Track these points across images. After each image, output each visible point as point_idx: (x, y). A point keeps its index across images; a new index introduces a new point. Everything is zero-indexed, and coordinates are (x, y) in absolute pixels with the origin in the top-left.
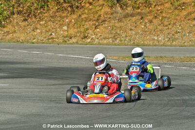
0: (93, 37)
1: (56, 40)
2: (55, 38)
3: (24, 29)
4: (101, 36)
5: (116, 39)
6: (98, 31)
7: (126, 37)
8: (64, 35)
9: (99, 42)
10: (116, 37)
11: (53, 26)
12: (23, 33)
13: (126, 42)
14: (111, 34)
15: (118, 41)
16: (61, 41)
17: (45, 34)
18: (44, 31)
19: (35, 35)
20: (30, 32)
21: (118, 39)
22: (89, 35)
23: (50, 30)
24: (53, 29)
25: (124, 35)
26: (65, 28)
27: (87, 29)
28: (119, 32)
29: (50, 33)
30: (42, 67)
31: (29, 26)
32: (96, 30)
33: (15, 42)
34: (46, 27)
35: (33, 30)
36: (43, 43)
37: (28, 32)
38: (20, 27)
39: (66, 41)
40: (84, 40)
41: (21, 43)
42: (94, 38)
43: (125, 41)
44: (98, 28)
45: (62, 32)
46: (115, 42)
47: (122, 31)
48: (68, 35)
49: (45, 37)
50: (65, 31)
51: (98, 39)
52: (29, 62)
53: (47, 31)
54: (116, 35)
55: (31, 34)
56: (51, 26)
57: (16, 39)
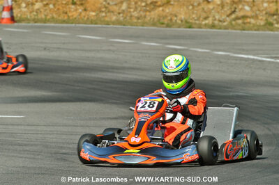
1: (252, 21)
2: (250, 18)
16: (262, 23)
18: (228, 1)
33: (154, 25)
36: (226, 28)
39: (271, 24)
48: (277, 10)
57: (169, 18)
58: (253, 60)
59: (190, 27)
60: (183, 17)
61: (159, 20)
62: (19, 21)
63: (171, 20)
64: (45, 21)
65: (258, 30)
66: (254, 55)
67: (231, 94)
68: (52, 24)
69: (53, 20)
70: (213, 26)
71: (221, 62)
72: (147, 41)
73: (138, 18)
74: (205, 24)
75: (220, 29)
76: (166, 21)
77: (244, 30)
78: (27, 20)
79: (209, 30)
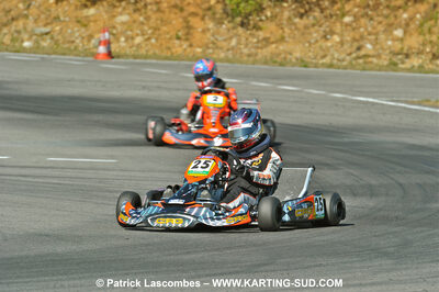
1: (375, 60)
2: (373, 56)
3: (303, 34)
8: (393, 49)
11: (370, 29)
12: (300, 42)
16: (386, 63)
17: (352, 46)
18: (349, 39)
19: (328, 49)
20: (317, 41)
23: (362, 37)
24: (369, 34)
26: (399, 33)
31: (316, 27)
33: (266, 63)
34: (354, 29)
35: (325, 37)
36: (345, 68)
37: (313, 41)
38: (296, 29)
39: (395, 64)
41: (281, 65)
45: (390, 43)
48: (402, 49)
49: (350, 54)
50: (398, 40)
53: (354, 40)
55: (317, 45)
56: (366, 29)
57: (283, 56)
58: (373, 104)
59: (305, 66)
60: (298, 55)
61: (272, 59)
62: (118, 57)
63: (285, 58)
64: (146, 57)
65: (379, 70)
66: (374, 98)
67: (346, 140)
68: (154, 61)
69: (155, 56)
70: (331, 66)
71: (337, 105)
72: (258, 81)
73: (249, 55)
74: (323, 64)
75: (339, 68)
76: (278, 60)
77: (364, 69)
78: (126, 56)
79: (326, 70)
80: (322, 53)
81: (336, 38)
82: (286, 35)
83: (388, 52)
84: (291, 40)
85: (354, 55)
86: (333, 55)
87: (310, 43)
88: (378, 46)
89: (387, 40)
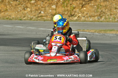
0: (79, 15)
3: (15, 8)
4: (87, 14)
5: (101, 17)
6: (85, 10)
7: (111, 15)
8: (52, 13)
9: (85, 20)
10: (102, 15)
11: (42, 5)
12: (14, 11)
13: (111, 20)
14: (97, 12)
15: (103, 19)
17: (35, 12)
20: (21, 11)
21: (104, 17)
22: (76, 13)
23: (39, 9)
24: (42, 7)
25: (109, 14)
26: (54, 7)
27: (74, 8)
28: (104, 11)
29: (39, 12)
30: (18, 37)
31: (20, 5)
32: (82, 9)
34: (36, 6)
35: (24, 9)
37: (19, 11)
38: (12, 6)
40: (71, 18)
41: (10, 20)
42: (81, 16)
43: (109, 18)
44: (84, 7)
45: (50, 11)
46: (101, 20)
47: (107, 10)
49: (35, 16)
50: (54, 9)
51: (84, 17)
52: (8, 34)
53: (36, 10)
54: (101, 13)
55: (21, 12)
80: (23, 16)
81: (29, 9)
82: (8, 8)
83: (50, 14)
84: (10, 11)
85: (37, 16)
86: (28, 16)
87: (18, 12)
88: (46, 12)
89: (49, 10)
